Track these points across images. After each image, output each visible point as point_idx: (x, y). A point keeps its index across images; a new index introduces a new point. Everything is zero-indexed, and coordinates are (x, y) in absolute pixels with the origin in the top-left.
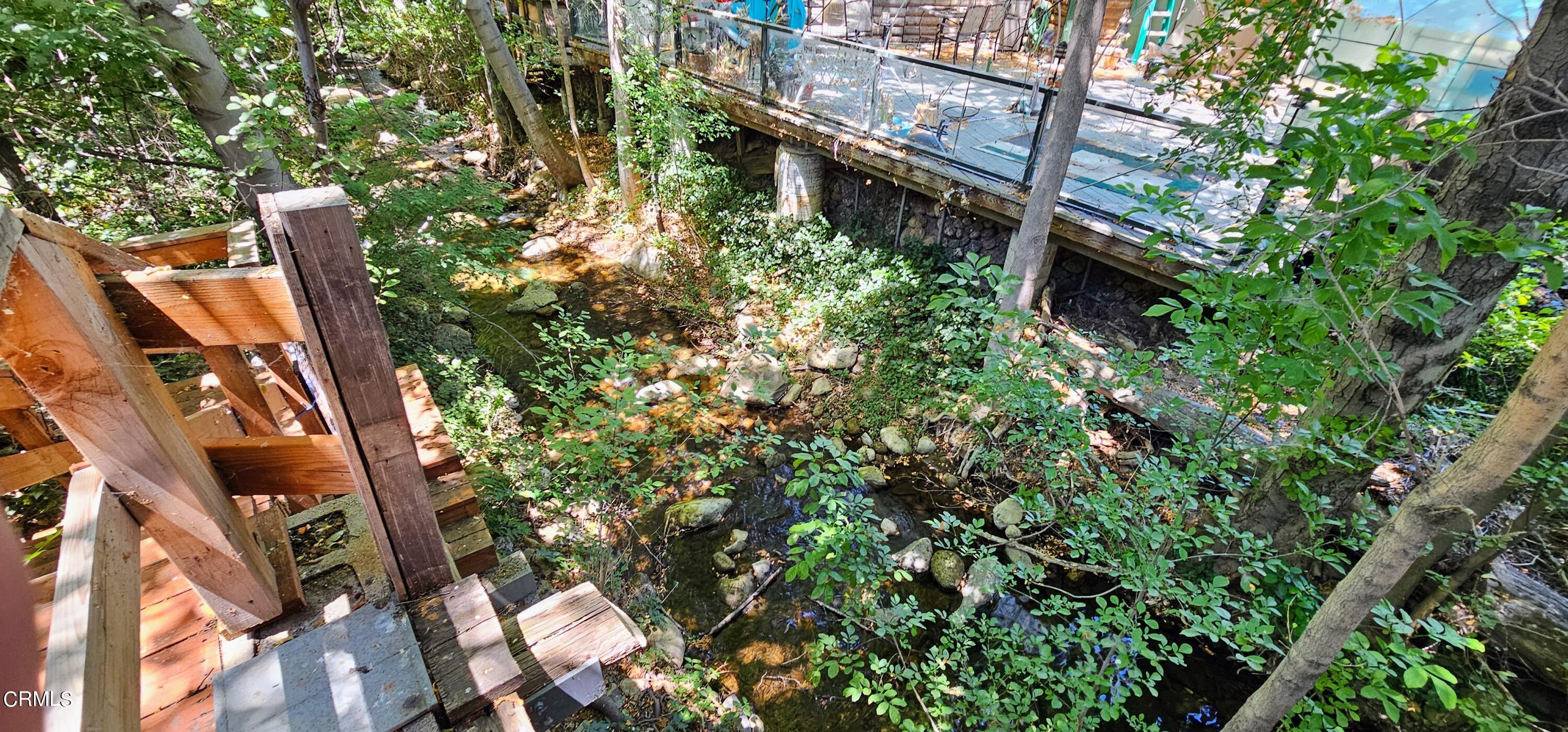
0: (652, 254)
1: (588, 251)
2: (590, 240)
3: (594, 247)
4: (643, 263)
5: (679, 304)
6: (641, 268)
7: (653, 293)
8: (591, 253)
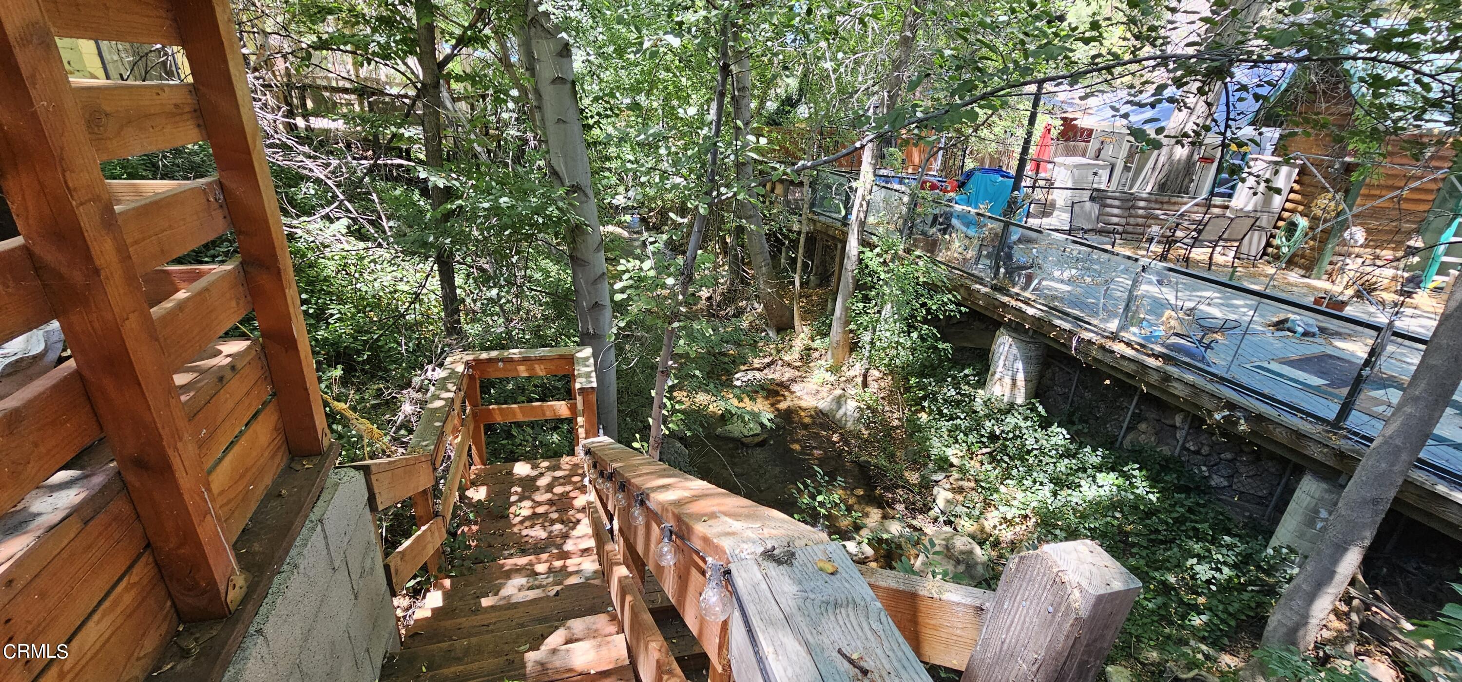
0: (851, 406)
1: (789, 390)
2: (793, 380)
3: (795, 387)
4: (841, 412)
5: (873, 461)
6: (838, 416)
7: (847, 443)
8: (793, 393)
